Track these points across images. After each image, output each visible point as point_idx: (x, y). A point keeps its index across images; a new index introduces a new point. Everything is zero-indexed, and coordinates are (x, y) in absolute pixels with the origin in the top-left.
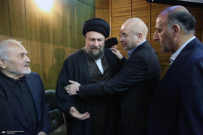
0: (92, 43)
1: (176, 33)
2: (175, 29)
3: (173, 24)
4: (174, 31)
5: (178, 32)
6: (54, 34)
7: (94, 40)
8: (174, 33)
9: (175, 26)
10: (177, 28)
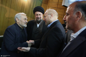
0: (37, 16)
1: (78, 18)
2: (78, 15)
3: (78, 11)
4: (77, 16)
5: (79, 18)
6: (25, 10)
7: (38, 15)
8: (77, 18)
9: (79, 13)
10: (80, 15)
